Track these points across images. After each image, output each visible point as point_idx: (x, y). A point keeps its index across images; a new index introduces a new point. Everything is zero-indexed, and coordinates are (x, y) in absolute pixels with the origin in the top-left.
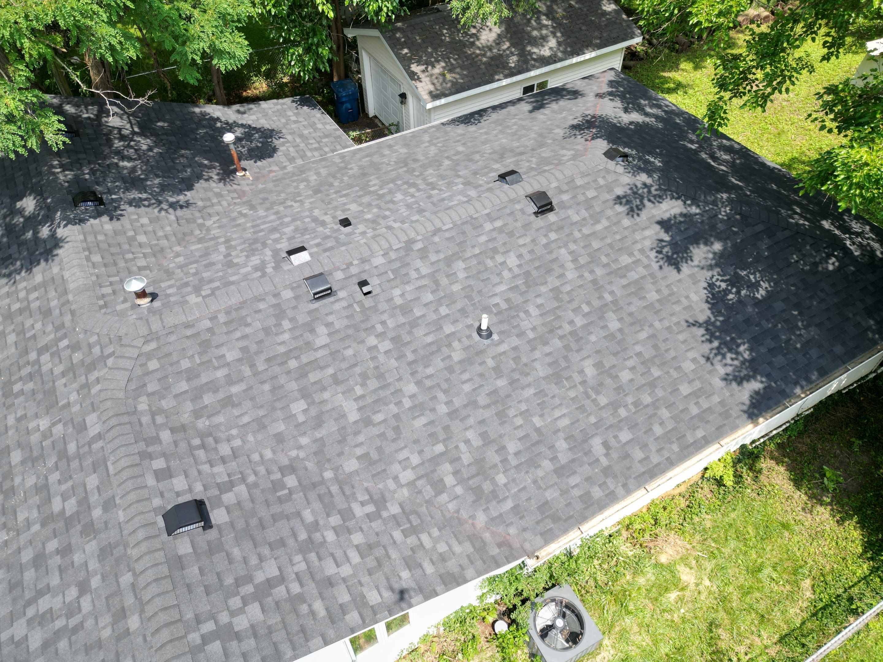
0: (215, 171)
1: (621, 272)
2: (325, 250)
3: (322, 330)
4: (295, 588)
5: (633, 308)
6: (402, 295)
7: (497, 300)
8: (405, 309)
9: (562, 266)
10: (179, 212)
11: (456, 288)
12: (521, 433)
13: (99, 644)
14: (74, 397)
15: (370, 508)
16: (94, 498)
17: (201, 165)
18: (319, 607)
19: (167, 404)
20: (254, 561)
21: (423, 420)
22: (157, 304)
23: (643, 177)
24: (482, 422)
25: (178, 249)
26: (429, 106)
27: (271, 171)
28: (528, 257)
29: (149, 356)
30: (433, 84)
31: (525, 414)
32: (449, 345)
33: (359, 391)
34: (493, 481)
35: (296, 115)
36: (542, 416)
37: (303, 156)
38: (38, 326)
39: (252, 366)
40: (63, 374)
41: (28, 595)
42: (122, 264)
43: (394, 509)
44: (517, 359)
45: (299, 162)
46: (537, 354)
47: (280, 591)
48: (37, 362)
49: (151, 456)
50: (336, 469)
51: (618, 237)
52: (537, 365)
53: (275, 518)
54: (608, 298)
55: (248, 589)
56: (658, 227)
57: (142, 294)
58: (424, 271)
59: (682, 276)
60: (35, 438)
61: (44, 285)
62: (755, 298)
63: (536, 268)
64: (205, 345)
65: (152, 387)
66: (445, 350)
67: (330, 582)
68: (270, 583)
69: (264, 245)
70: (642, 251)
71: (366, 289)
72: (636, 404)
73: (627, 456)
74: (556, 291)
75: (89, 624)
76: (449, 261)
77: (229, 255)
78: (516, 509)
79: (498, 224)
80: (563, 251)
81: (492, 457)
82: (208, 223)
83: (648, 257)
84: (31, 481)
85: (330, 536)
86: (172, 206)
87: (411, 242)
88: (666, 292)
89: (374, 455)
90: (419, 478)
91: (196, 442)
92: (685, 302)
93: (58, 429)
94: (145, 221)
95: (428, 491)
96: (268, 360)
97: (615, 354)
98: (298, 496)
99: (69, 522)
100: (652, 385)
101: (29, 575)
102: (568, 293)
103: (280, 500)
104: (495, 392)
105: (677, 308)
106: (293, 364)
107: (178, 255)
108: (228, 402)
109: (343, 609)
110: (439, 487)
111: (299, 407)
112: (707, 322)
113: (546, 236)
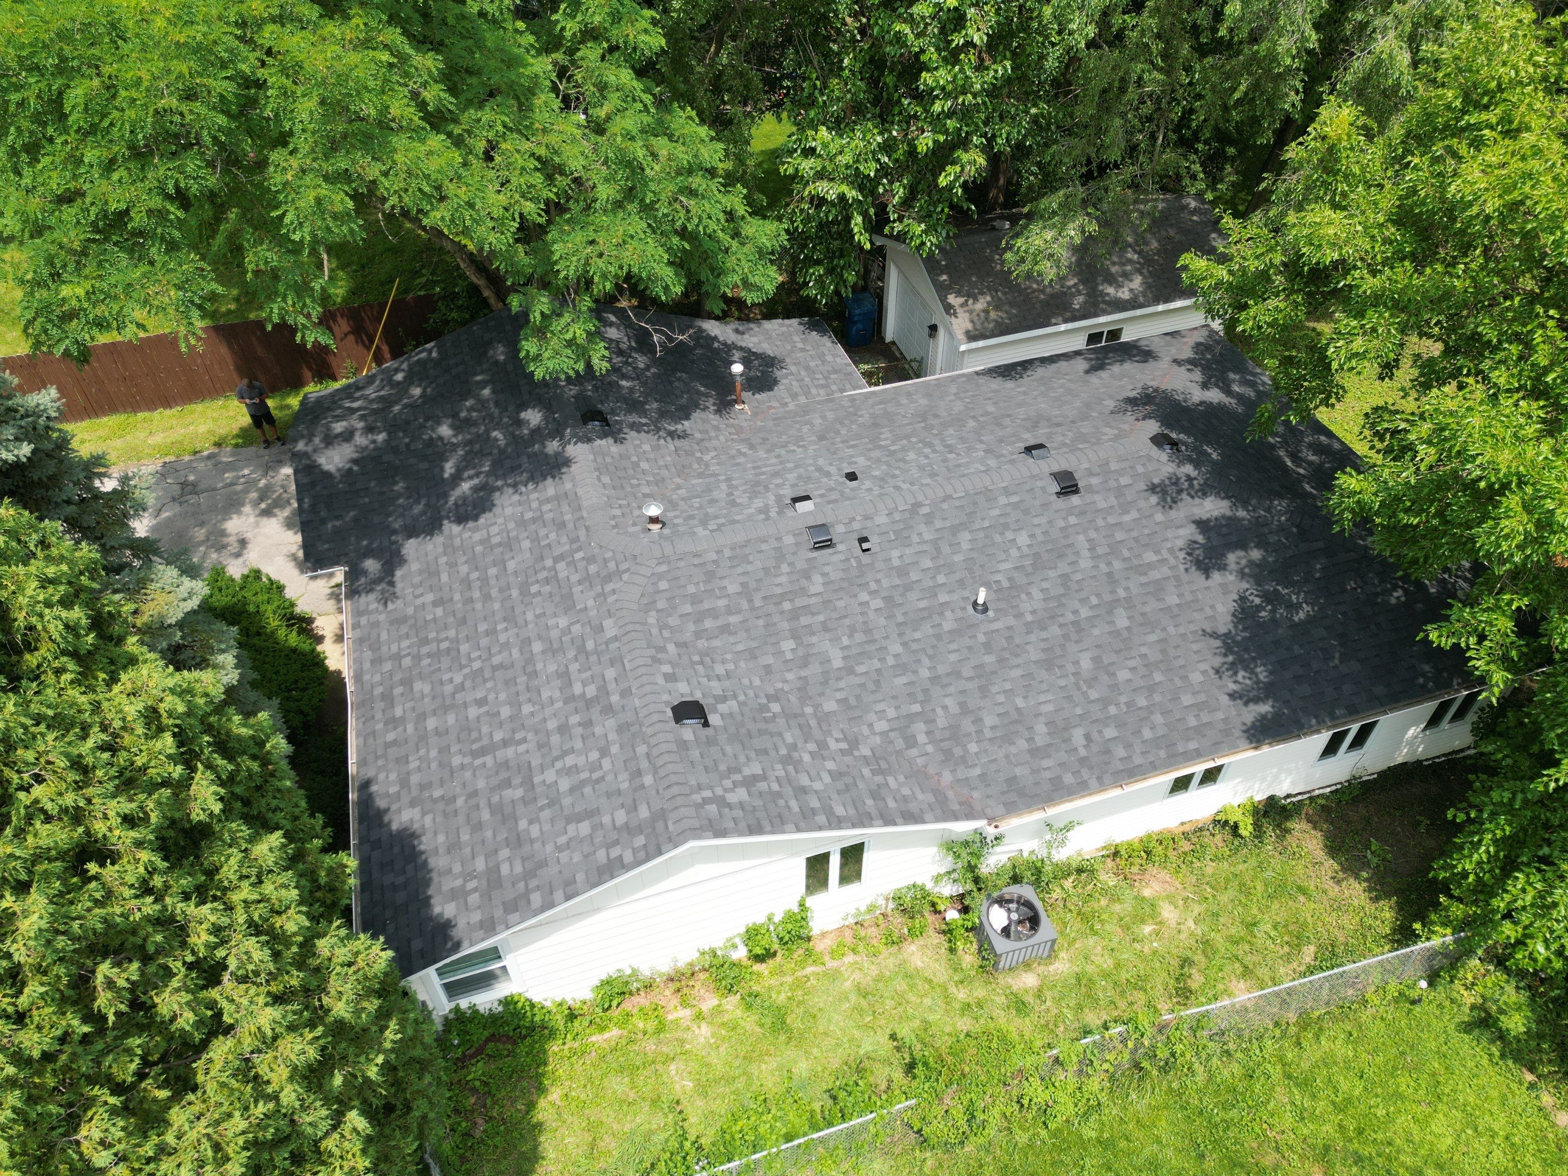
0: (711, 401)
1: (1142, 570)
2: (829, 502)
3: (817, 579)
4: (775, 787)
5: (1147, 609)
6: (901, 557)
7: (999, 577)
8: (902, 571)
9: (1077, 553)
10: (678, 443)
11: (958, 558)
12: (1001, 710)
13: (619, 793)
14: (590, 603)
15: (844, 746)
16: (612, 687)
17: (699, 393)
18: (794, 804)
19: (673, 621)
20: (742, 759)
21: (903, 680)
22: (666, 531)
23: (1188, 469)
24: (963, 692)
25: (677, 480)
26: (963, 348)
27: (771, 407)
28: (1040, 538)
29: (660, 576)
30: (972, 321)
31: (1009, 693)
32: (941, 614)
33: (845, 641)
34: (964, 747)
35: (803, 341)
36: (1025, 697)
37: (807, 394)
38: (553, 536)
39: (750, 601)
40: (580, 582)
41: (555, 753)
42: (629, 489)
43: (865, 751)
44: (1009, 639)
45: (802, 399)
46: (1033, 638)
48: (553, 568)
49: (660, 662)
50: (816, 707)
51: (1146, 531)
52: (1030, 648)
53: (761, 732)
54: (1122, 593)
55: (738, 777)
56: (1193, 527)
57: (654, 520)
58: (927, 537)
59: (1210, 583)
60: (554, 634)
61: (557, 498)
62: (1291, 619)
63: (1048, 551)
64: (710, 575)
65: (661, 604)
66: (936, 617)
67: (804, 790)
68: (755, 778)
69: (767, 489)
70: (1171, 550)
71: (865, 546)
72: (1128, 704)
73: (1108, 752)
74: (1065, 577)
75: (610, 778)
76: (955, 530)
77: (730, 494)
78: (982, 776)
79: (1015, 499)
80: (1081, 538)
81: (967, 725)
82: (707, 458)
83: (1176, 557)
84: (552, 668)
85: (807, 758)
86: (672, 435)
87: (918, 505)
88: (1189, 597)
89: (853, 702)
90: (892, 730)
91: (696, 658)
92: (1209, 612)
93: (577, 629)
94: (647, 447)
95: (900, 744)
96: (765, 598)
97: (1118, 652)
99: (589, 703)
100: (1151, 689)
101: (555, 739)
102: (1078, 582)
103: (766, 720)
104: (980, 666)
105: (1197, 616)
106: (787, 606)
107: (679, 487)
108: (725, 629)
109: (814, 812)
110: (911, 742)
111: (788, 645)
112: (1227, 635)
113: (1065, 519)
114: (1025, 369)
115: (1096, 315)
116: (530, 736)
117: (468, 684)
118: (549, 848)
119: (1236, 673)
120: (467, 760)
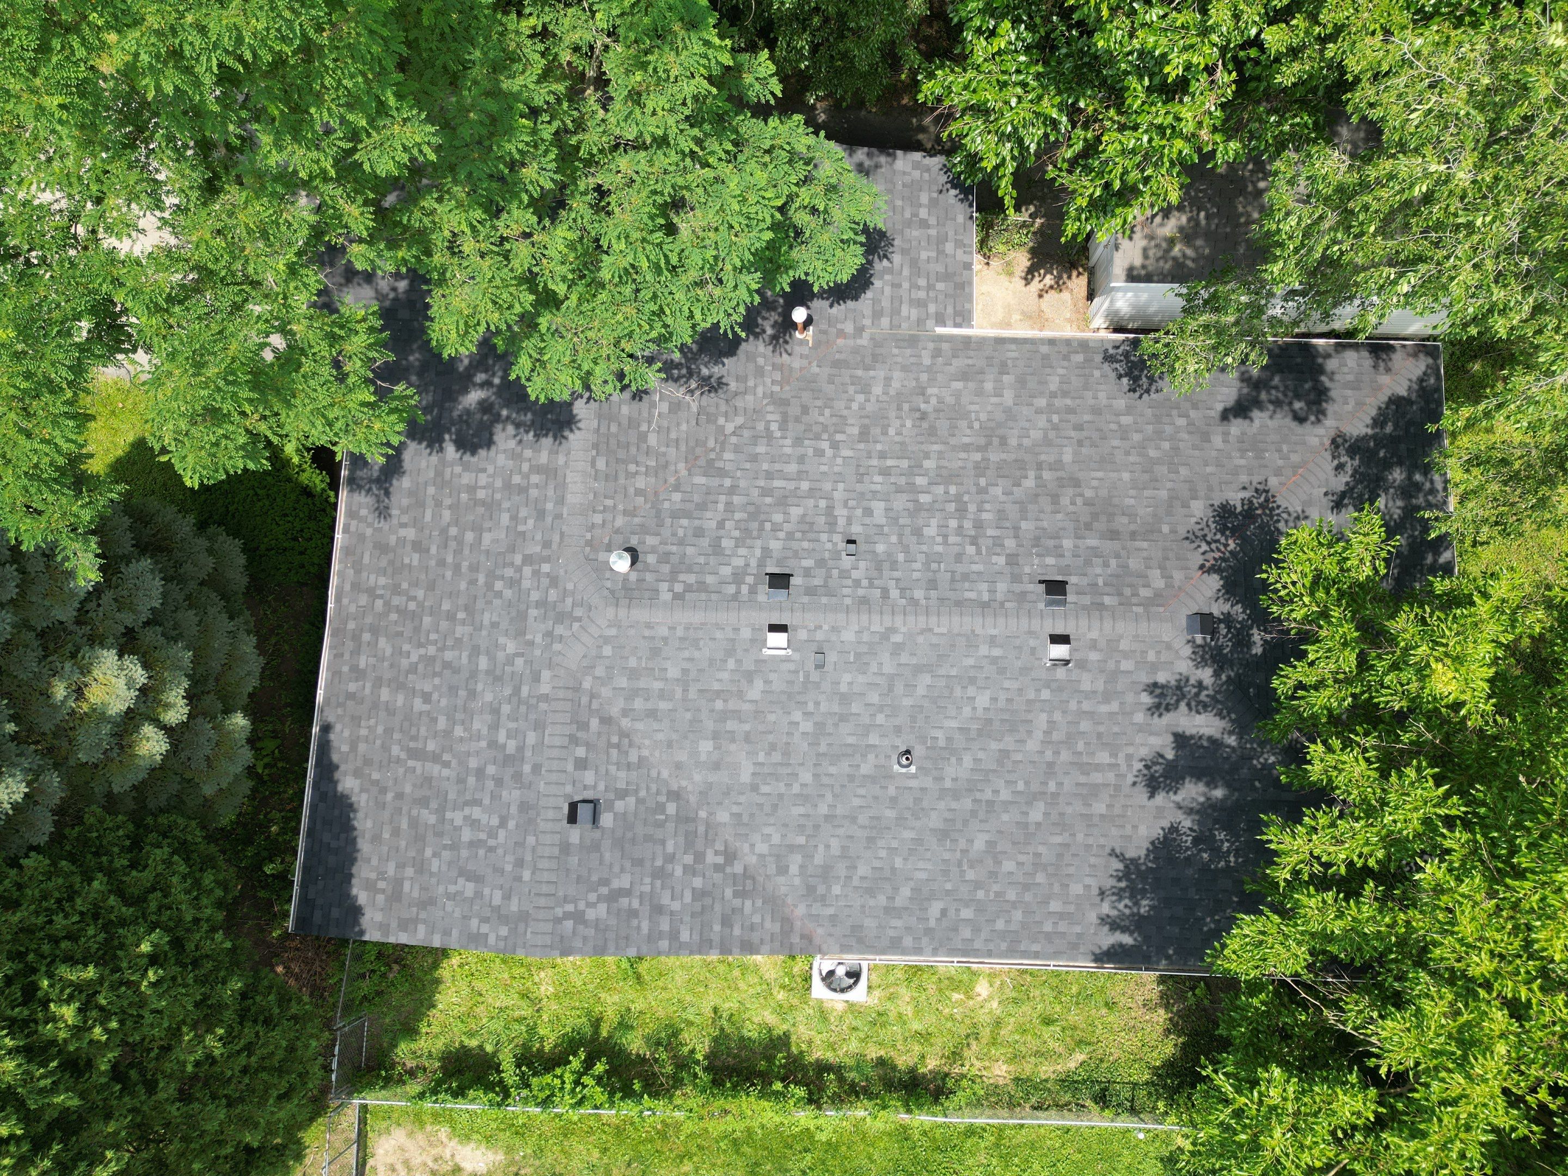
0: (773, 319)
1: (1085, 768)
3: (759, 684)
4: (636, 904)
5: (1069, 810)
6: (850, 684)
7: (940, 734)
8: (845, 699)
9: (1030, 732)
10: (706, 400)
12: (877, 864)
13: (503, 872)
15: (720, 860)
16: (528, 754)
18: (645, 926)
19: (605, 692)
20: (616, 869)
21: (801, 810)
23: (1206, 674)
24: (851, 837)
25: (682, 471)
27: (842, 331)
28: (1001, 704)
29: (606, 640)
31: (892, 851)
32: (864, 756)
33: (761, 757)
34: (829, 888)
35: (933, 206)
36: (905, 859)
37: (895, 314)
38: (530, 524)
39: (685, 691)
40: (537, 605)
41: (468, 796)
44: (917, 800)
45: (885, 325)
46: (942, 805)
47: (624, 902)
48: (519, 570)
49: (577, 743)
50: (710, 814)
51: (1116, 729)
52: (934, 815)
53: (646, 838)
54: (1052, 786)
56: (1171, 739)
58: (887, 669)
59: (1150, 803)
60: (501, 656)
61: (547, 471)
63: (1002, 721)
64: (655, 652)
65: (600, 671)
66: (858, 756)
67: (661, 910)
68: (620, 892)
70: (1129, 757)
71: (820, 661)
72: (997, 894)
73: (955, 930)
74: (1005, 753)
76: (918, 669)
77: (723, 524)
78: (833, 917)
79: (997, 652)
80: (1044, 716)
81: (841, 869)
82: (729, 429)
83: (1130, 766)
84: (489, 697)
86: (703, 384)
87: (894, 628)
88: (1117, 810)
89: (745, 819)
90: (770, 855)
92: (1128, 830)
93: (520, 663)
94: (665, 408)
95: (772, 869)
96: (700, 691)
97: (1014, 843)
98: (670, 826)
99: (506, 759)
100: (1026, 887)
101: (472, 780)
102: (1015, 762)
103: (656, 824)
104: (878, 818)
105: (1114, 832)
106: (719, 705)
107: (677, 487)
108: (652, 714)
110: (783, 870)
111: (706, 746)
112: (1133, 861)
113: (1038, 691)
119: (1119, 900)
120: (403, 755)
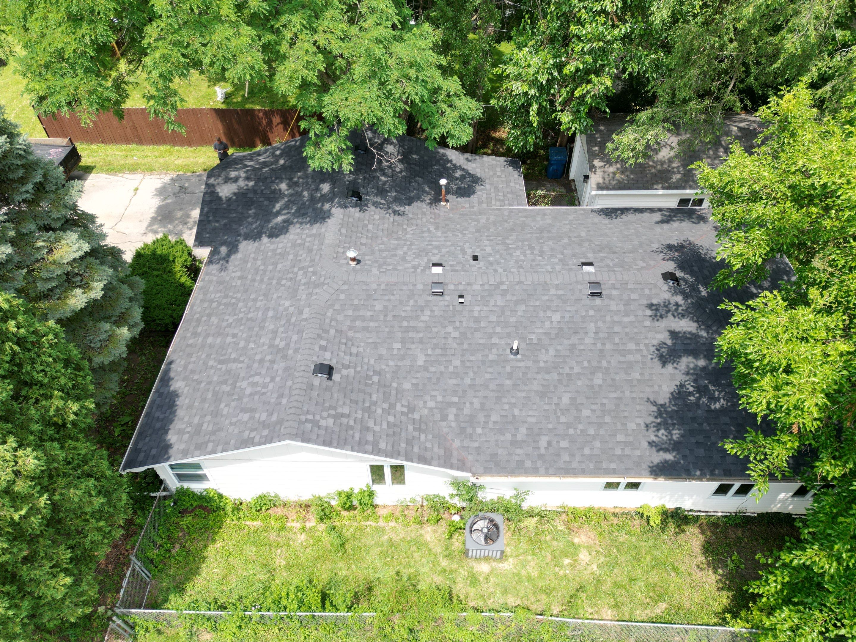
0: (429, 197)
1: (623, 353)
2: (453, 270)
3: (427, 313)
4: (352, 423)
5: (617, 377)
6: (480, 311)
7: (533, 336)
8: (477, 320)
9: (586, 334)
10: (396, 217)
11: (513, 320)
12: (503, 413)
13: (269, 403)
14: (304, 297)
15: (405, 410)
16: (292, 345)
17: (424, 191)
18: (357, 436)
19: (340, 317)
20: (341, 403)
21: (454, 381)
22: (358, 267)
23: (679, 299)
24: (486, 397)
25: (385, 239)
26: (594, 193)
27: (463, 207)
28: (567, 319)
29: (342, 291)
30: (604, 179)
31: (512, 405)
32: (490, 350)
33: (429, 352)
34: (474, 429)
35: (502, 171)
36: (521, 410)
37: (489, 203)
38: (304, 256)
39: (385, 316)
40: (304, 284)
41: (252, 373)
42: (354, 238)
43: (416, 416)
44: (524, 374)
45: (484, 206)
46: (539, 377)
47: (345, 420)
48: (296, 273)
49: (322, 338)
50: (399, 384)
51: (636, 330)
53: (359, 391)
54: (604, 364)
55: (333, 412)
56: (668, 334)
57: (353, 259)
58: (499, 303)
59: (664, 371)
60: (281, 309)
61: (315, 236)
62: (709, 407)
63: (569, 328)
64: (369, 297)
65: (337, 307)
66: (487, 351)
67: (368, 429)
68: (342, 415)
69: (427, 254)
70: (646, 345)
71: (461, 300)
72: (582, 431)
73: (558, 455)
74: (573, 346)
75: (269, 394)
76: (517, 303)
77: (406, 253)
78: (478, 448)
79: (560, 292)
80: (593, 325)
81: (481, 417)
82: (409, 229)
83: (648, 350)
84: (272, 327)
85: (379, 411)
86: (395, 212)
87: (501, 283)
88: (647, 376)
89: (420, 386)
90: (436, 408)
91: (344, 341)
92: (656, 388)
93: (292, 309)
94: (377, 217)
95: (438, 417)
96: (394, 317)
97: (587, 398)
98: (375, 387)
99: (279, 350)
100: (600, 425)
101: (256, 365)
102: (580, 350)
103: (366, 384)
104: (502, 385)
105: (648, 389)
106: (405, 324)
107: (382, 243)
108: (366, 329)
109: (367, 442)
110: (444, 418)
111: (397, 346)
112: (662, 405)
113: (587, 311)
114: (622, 213)
115: (684, 188)
116: (246, 360)
117: (233, 324)
118: (227, 422)
119: (658, 430)
120: (215, 364)
